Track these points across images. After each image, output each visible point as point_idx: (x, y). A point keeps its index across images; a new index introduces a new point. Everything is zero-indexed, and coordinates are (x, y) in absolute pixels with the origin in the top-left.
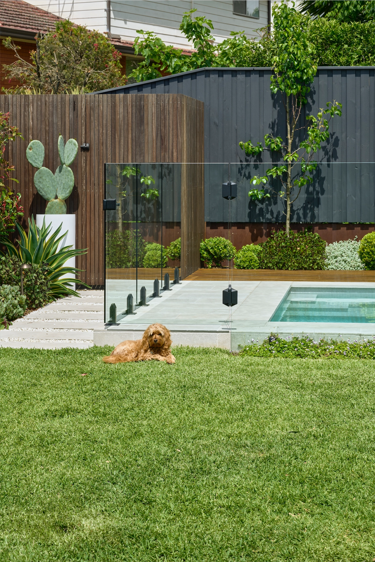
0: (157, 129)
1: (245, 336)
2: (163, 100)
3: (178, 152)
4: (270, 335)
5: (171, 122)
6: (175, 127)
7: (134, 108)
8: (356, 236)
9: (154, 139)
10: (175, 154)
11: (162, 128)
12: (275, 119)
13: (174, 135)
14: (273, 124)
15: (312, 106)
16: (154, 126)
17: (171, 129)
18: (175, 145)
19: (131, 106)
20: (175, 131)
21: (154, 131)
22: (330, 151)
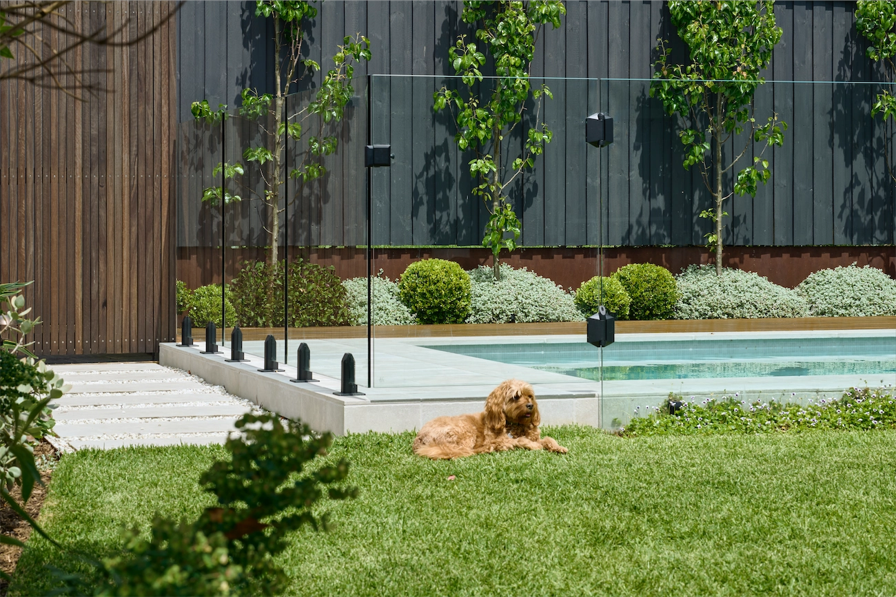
0: (131, 61)
1: (623, 401)
2: (143, 7)
3: (171, 105)
4: (667, 398)
5: (157, 48)
6: (164, 58)
7: (87, 20)
8: (381, 269)
9: (126, 79)
10: (165, 109)
11: (140, 59)
12: (246, 69)
13: (163, 73)
14: (244, 76)
15: (310, 47)
16: (125, 56)
17: (157, 62)
18: (164, 91)
19: (80, 16)
20: (165, 65)
21: (125, 64)
22: (338, 125)
